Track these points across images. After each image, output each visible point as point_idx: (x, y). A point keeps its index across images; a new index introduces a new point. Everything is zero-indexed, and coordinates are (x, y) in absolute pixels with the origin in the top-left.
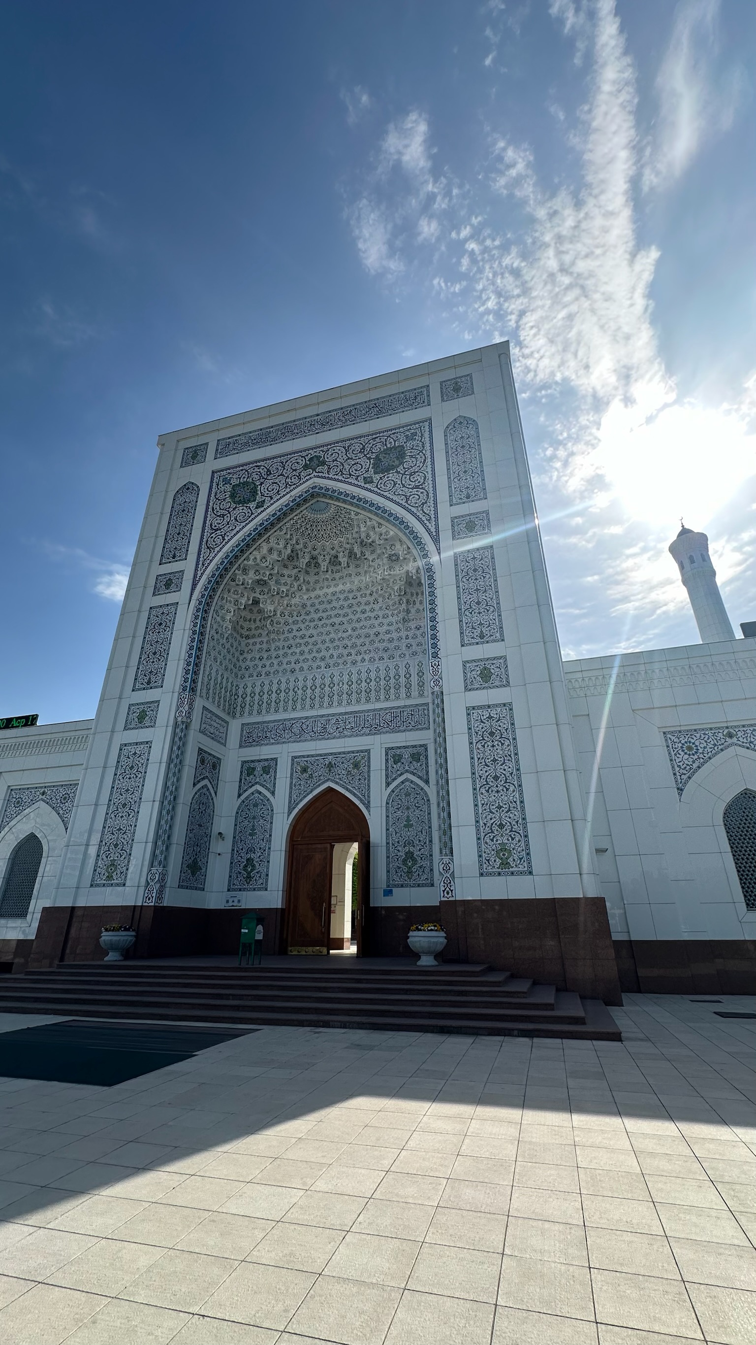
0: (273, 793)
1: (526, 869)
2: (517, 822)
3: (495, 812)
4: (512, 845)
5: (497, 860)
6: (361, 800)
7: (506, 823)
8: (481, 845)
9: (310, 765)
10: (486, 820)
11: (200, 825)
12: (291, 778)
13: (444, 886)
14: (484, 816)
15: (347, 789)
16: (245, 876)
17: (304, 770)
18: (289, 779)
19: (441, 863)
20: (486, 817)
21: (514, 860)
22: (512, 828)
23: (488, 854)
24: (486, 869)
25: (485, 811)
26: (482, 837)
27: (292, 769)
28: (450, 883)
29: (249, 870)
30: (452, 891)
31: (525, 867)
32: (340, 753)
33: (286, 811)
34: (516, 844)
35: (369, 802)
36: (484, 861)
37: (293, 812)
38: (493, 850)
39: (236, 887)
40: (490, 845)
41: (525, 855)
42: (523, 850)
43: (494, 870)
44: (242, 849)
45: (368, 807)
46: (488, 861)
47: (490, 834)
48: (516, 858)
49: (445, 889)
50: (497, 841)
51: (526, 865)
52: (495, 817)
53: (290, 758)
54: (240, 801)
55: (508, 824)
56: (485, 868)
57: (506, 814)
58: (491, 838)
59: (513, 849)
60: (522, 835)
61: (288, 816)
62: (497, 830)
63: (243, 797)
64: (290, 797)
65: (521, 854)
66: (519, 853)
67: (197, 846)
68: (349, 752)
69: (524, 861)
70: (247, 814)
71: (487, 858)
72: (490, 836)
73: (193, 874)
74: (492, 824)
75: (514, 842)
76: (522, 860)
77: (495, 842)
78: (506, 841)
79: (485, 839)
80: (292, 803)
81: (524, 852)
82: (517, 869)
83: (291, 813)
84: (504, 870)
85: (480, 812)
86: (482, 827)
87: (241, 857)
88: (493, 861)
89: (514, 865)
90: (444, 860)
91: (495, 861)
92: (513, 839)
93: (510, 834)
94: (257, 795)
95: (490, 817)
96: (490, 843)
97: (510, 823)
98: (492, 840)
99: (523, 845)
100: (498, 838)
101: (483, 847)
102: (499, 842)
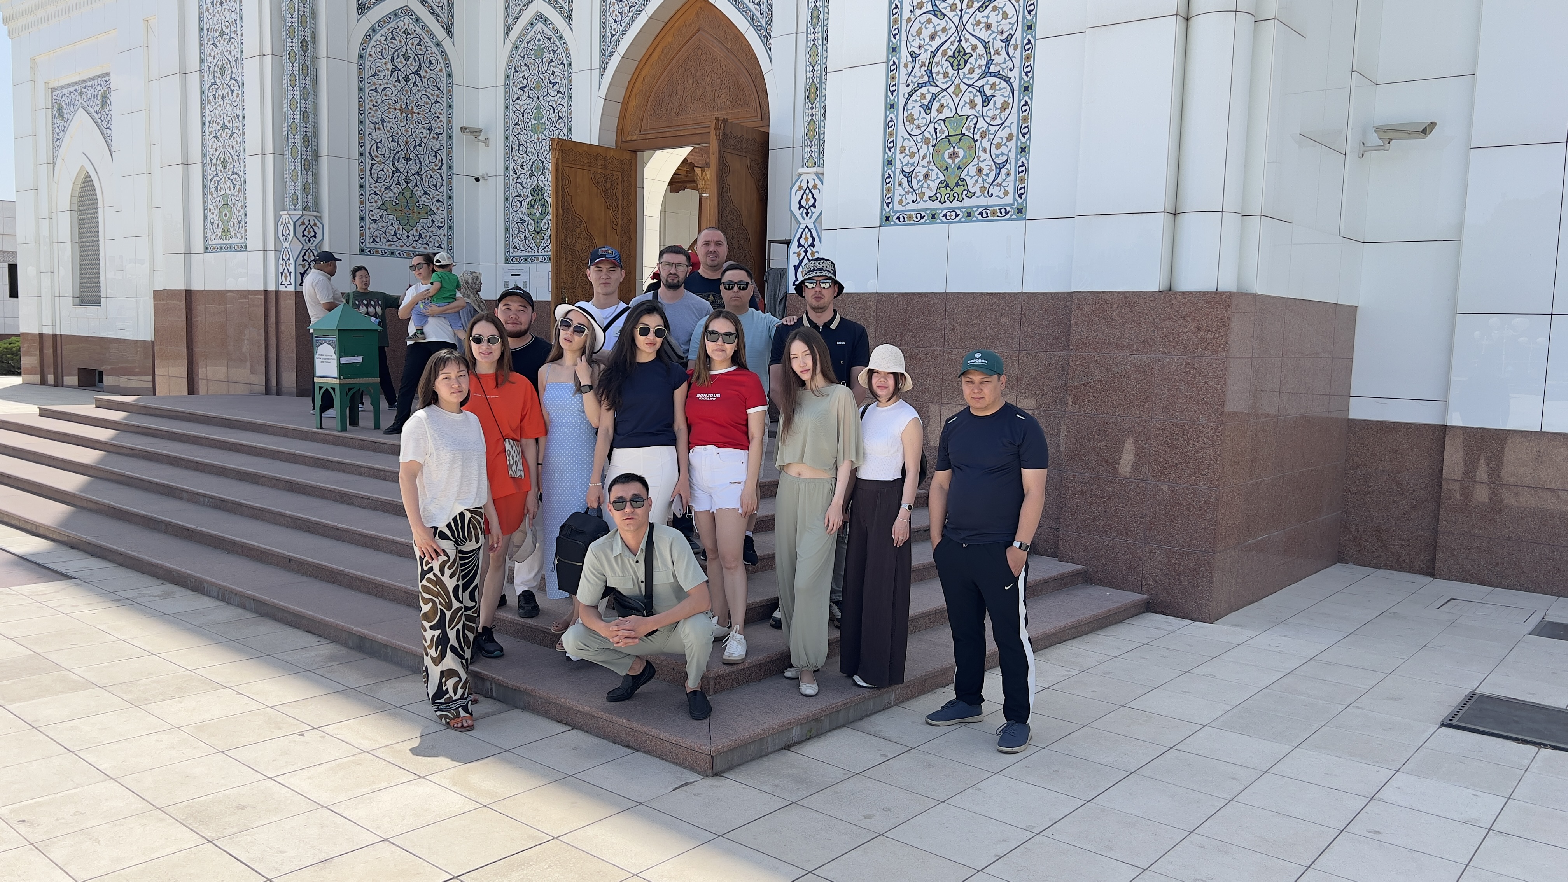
0: (569, 18)
1: (1009, 200)
2: (1007, 41)
3: (947, 11)
4: (981, 119)
5: (933, 175)
6: (752, 19)
7: (975, 48)
8: (895, 126)
10: (917, 43)
11: (407, 111)
14: (917, 25)
16: (531, 228)
19: (796, 188)
20: (919, 32)
21: (980, 171)
22: (990, 62)
23: (912, 155)
24: (901, 202)
25: (918, 12)
26: (902, 101)
28: (813, 245)
29: (538, 214)
31: (1006, 193)
33: (596, 64)
34: (994, 118)
36: (899, 177)
37: (609, 65)
38: (927, 141)
39: (519, 253)
40: (918, 127)
41: (1012, 155)
42: (1010, 138)
43: (922, 205)
44: (522, 166)
45: (766, 38)
46: (908, 176)
47: (924, 90)
48: (986, 162)
50: (940, 112)
51: (1011, 189)
52: (944, 30)
54: (509, 45)
55: (981, 49)
56: (897, 198)
57: (979, 16)
58: (926, 102)
59: (984, 135)
60: (1016, 86)
61: (601, 76)
62: (946, 75)
63: (514, 35)
64: (603, 25)
65: (1004, 149)
66: (998, 146)
67: (408, 160)
69: (1008, 174)
70: (524, 78)
71: (907, 169)
72: (923, 96)
73: (407, 223)
74: (934, 54)
75: (991, 110)
76: (1004, 171)
77: (934, 113)
78: (967, 110)
79: (909, 106)
80: (608, 40)
81: (1012, 144)
82: (983, 201)
83: (605, 68)
84: (948, 204)
85: (906, 14)
86: (906, 66)
87: (522, 184)
88: (921, 177)
89: (976, 189)
90: (804, 178)
91: (926, 176)
92: (986, 101)
93: (979, 84)
94: (540, 26)
95: (930, 30)
96: (922, 119)
97: (986, 45)
98: (927, 109)
99: (1013, 118)
100: (946, 100)
101: (901, 131)
102: (947, 113)
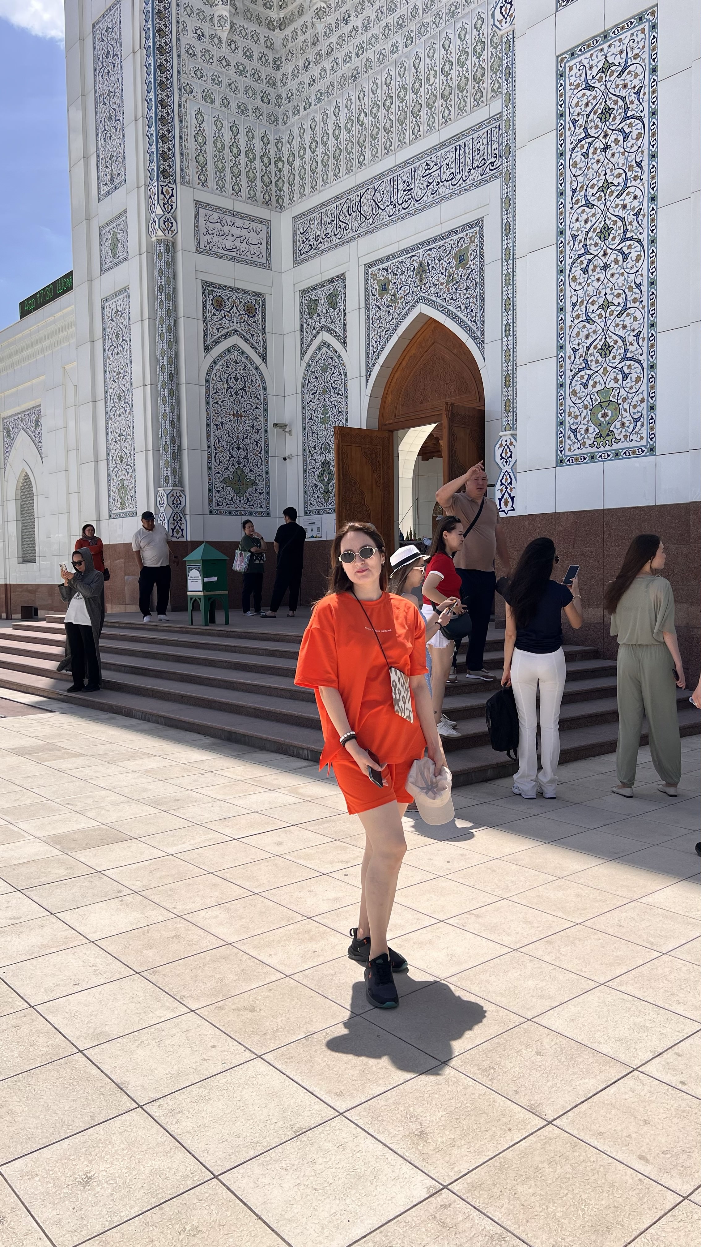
0: (344, 343)
1: (644, 442)
2: (637, 336)
3: (596, 319)
4: (622, 390)
5: (591, 430)
6: (470, 332)
7: (616, 342)
8: (565, 398)
9: (391, 276)
10: (576, 342)
11: (237, 415)
12: (367, 308)
13: (502, 490)
14: (576, 330)
15: (449, 314)
16: (322, 490)
17: (384, 288)
18: (363, 311)
19: (498, 445)
20: (578, 334)
21: (623, 424)
22: (626, 350)
23: (576, 417)
24: (570, 450)
25: (576, 321)
26: (568, 382)
27: (367, 290)
28: (511, 483)
29: (326, 480)
30: (512, 498)
31: (642, 438)
32: (435, 240)
33: (364, 372)
34: (631, 388)
35: (483, 333)
36: (568, 433)
37: (372, 373)
38: (586, 407)
39: (314, 508)
40: (580, 398)
41: (645, 412)
42: (642, 401)
43: (584, 451)
44: (315, 448)
45: (481, 345)
46: (574, 431)
47: (583, 373)
48: (627, 418)
49: (503, 495)
50: (594, 386)
51: (644, 435)
52: (595, 332)
53: (362, 269)
54: (304, 365)
55: (620, 343)
56: (567, 447)
57: (618, 320)
58: (584, 381)
59: (624, 400)
60: (645, 365)
61: (367, 380)
62: (597, 362)
63: (307, 358)
64: (368, 346)
65: (639, 409)
66: (635, 407)
67: (239, 448)
68: (449, 234)
69: (642, 425)
70: (314, 386)
71: (573, 427)
72: (582, 377)
73: (239, 492)
74: (588, 349)
75: (628, 383)
76: (639, 423)
77: (590, 388)
78: (612, 384)
79: (573, 384)
80: (371, 355)
81: (644, 405)
82: (626, 445)
83: (369, 375)
84: (602, 449)
85: (568, 323)
86: (570, 358)
87: (315, 460)
88: (583, 432)
89: (621, 437)
90: (504, 438)
91: (587, 431)
92: (625, 377)
93: (620, 366)
94: (324, 350)
95: (585, 332)
96: (582, 392)
97: (623, 339)
98: (586, 385)
99: (644, 387)
100: (598, 379)
101: (568, 402)
102: (599, 387)
